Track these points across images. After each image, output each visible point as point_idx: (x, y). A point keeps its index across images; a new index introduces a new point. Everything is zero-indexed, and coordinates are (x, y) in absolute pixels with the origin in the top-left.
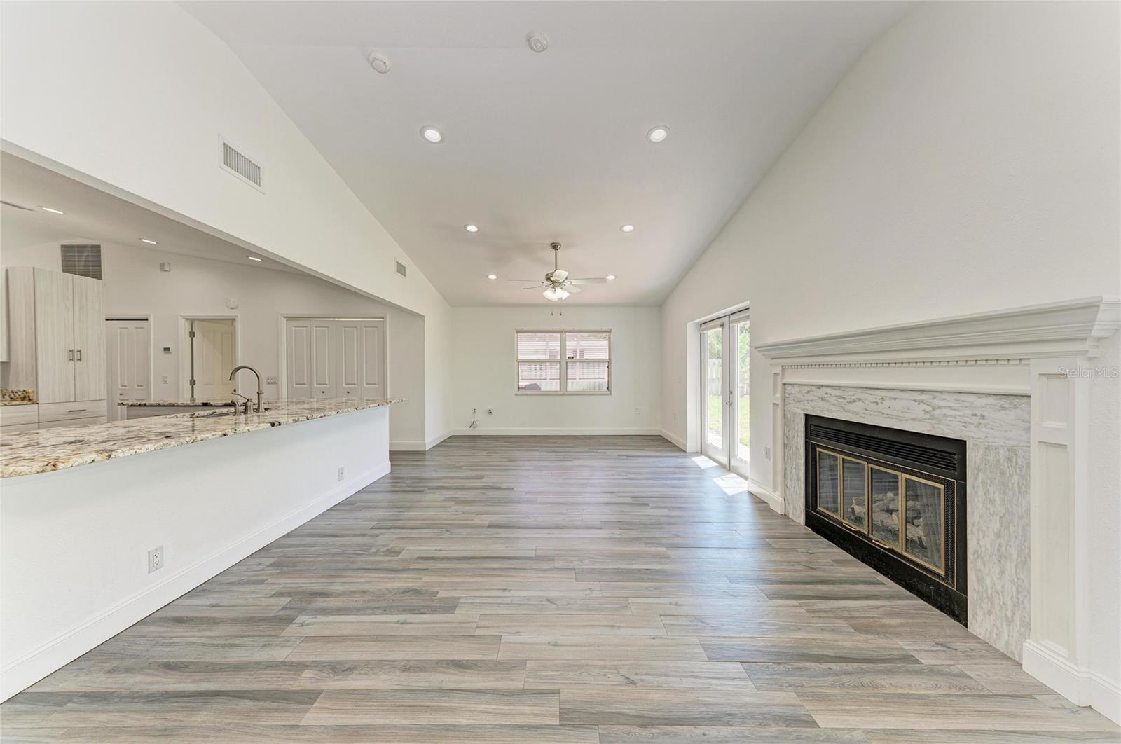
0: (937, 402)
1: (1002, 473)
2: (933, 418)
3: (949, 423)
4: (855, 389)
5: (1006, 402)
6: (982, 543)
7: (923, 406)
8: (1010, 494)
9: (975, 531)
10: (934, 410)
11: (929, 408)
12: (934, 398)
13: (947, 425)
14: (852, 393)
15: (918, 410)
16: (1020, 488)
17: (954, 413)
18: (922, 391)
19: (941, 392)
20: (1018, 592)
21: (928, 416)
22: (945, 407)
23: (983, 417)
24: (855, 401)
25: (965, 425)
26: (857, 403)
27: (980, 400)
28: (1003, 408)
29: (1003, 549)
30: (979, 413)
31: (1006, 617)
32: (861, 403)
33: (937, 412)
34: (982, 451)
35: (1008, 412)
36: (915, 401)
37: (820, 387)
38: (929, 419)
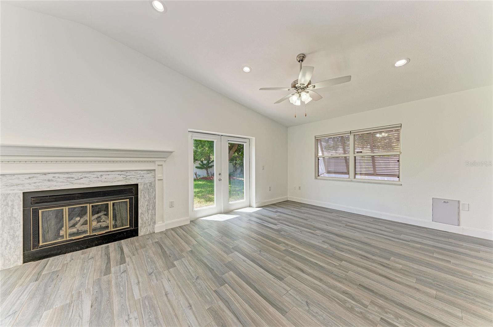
0: (128, 174)
1: (148, 189)
2: (126, 179)
3: (133, 180)
4: (82, 173)
5: (149, 172)
6: (143, 210)
7: (122, 176)
8: (150, 194)
9: (141, 208)
10: (127, 176)
11: (125, 176)
12: (127, 173)
13: (132, 180)
14: (80, 175)
15: (121, 178)
16: (152, 191)
17: (135, 176)
18: (122, 171)
19: (130, 171)
20: (152, 216)
21: (125, 179)
22: (131, 175)
23: (143, 176)
24: (82, 178)
25: (138, 179)
26: (84, 179)
27: (142, 172)
28: (148, 173)
29: (149, 208)
30: (142, 175)
31: (149, 224)
32: (86, 179)
33: (128, 177)
34: (143, 185)
35: (150, 174)
36: (119, 174)
37: (45, 174)
38: (125, 180)
